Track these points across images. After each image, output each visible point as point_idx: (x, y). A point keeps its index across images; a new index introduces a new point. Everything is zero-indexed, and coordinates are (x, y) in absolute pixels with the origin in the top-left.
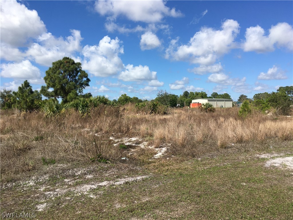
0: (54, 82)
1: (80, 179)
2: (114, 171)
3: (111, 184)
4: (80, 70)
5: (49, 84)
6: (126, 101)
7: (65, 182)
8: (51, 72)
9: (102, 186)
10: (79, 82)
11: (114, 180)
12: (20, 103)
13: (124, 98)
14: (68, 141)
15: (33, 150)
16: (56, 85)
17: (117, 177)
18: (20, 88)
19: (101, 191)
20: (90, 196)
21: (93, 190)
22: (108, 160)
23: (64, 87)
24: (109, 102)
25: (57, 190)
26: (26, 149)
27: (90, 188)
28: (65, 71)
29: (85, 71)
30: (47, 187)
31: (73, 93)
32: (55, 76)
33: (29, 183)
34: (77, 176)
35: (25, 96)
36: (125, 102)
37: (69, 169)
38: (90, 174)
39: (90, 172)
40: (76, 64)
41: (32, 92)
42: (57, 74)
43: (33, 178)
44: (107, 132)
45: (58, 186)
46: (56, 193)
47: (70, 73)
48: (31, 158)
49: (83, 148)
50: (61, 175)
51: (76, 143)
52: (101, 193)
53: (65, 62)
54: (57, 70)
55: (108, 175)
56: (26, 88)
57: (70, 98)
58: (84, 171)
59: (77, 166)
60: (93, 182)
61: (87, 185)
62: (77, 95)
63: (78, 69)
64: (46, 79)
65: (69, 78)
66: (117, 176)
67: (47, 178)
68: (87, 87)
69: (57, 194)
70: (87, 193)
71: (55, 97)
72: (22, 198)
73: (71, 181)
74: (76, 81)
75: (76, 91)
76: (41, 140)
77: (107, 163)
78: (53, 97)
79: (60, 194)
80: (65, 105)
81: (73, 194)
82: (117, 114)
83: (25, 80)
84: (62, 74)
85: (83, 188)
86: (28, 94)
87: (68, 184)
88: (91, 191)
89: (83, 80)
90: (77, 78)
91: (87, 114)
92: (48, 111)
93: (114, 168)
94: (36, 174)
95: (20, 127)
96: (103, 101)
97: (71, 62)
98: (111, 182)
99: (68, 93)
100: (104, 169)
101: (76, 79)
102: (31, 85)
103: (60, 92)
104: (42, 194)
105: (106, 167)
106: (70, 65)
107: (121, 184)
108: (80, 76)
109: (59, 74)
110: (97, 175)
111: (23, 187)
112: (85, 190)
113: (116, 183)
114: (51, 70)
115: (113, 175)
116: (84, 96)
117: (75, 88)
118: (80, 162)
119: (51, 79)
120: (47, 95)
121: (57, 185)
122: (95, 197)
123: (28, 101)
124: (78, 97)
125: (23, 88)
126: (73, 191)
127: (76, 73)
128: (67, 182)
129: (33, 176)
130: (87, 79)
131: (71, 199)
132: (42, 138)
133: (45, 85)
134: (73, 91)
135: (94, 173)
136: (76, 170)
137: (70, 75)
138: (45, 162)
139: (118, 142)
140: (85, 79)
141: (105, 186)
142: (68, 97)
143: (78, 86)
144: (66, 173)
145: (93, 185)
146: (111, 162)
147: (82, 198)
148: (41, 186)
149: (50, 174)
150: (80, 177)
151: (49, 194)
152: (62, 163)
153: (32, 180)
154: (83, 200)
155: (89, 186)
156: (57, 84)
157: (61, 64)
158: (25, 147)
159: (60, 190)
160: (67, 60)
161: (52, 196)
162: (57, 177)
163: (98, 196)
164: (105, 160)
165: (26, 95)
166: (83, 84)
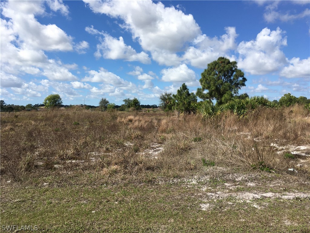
0: (209, 84)
1: (241, 186)
2: (280, 182)
3: (277, 197)
4: (236, 69)
5: (204, 86)
6: (289, 101)
7: (226, 186)
8: (206, 74)
9: (267, 197)
10: (235, 82)
11: (281, 193)
12: (179, 105)
13: (288, 98)
14: (226, 144)
15: (193, 151)
16: (210, 87)
17: (284, 190)
18: (179, 91)
19: (266, 202)
20: (254, 205)
21: (257, 200)
22: (271, 169)
23: (219, 88)
24: (269, 103)
25: (218, 193)
26: (187, 149)
27: (253, 197)
28: (220, 72)
29: (241, 70)
30: (209, 188)
31: (228, 94)
32: (210, 78)
33: (192, 181)
34: (238, 182)
35: (182, 98)
36: (289, 103)
37: (229, 174)
38: (251, 182)
39: (252, 180)
40: (231, 63)
41: (189, 95)
42: (212, 75)
43: (196, 177)
44: (267, 138)
45: (219, 189)
46: (218, 195)
47: (224, 73)
48: (192, 158)
49: (242, 152)
50: (222, 179)
51: (234, 147)
52: (266, 205)
53: (220, 62)
54: (212, 71)
55: (272, 186)
56: (184, 91)
57: (225, 100)
58: (245, 177)
59: (237, 171)
60: (255, 191)
61: (249, 193)
62: (232, 96)
63: (234, 68)
64: (201, 81)
65: (224, 79)
66: (284, 188)
67: (208, 179)
68: (242, 87)
69: (219, 197)
70: (250, 202)
71: (210, 99)
72: (186, 194)
73: (231, 186)
74: (231, 81)
75: (231, 92)
76: (199, 141)
77: (271, 172)
78: (207, 99)
79: (221, 197)
80: (220, 107)
81: (234, 199)
82: (281, 117)
83: (183, 84)
84: (217, 75)
85: (245, 195)
86: (186, 96)
87: (229, 189)
88: (254, 200)
89: (239, 79)
90: (232, 78)
91: (244, 116)
92: (205, 112)
93: (279, 179)
94: (198, 173)
95: (180, 128)
96: (261, 102)
97: (226, 62)
98: (277, 194)
99: (223, 95)
100: (268, 179)
101: (231, 80)
102: (188, 88)
103: (215, 94)
104: (204, 194)
105: (270, 176)
106: (225, 65)
107: (290, 198)
108: (236, 76)
109: (214, 75)
110: (259, 184)
111: (187, 184)
112: (247, 198)
113: (283, 197)
114: (206, 72)
115: (280, 187)
116: (239, 97)
117: (230, 89)
118: (240, 167)
119: (206, 81)
120: (203, 97)
121: (218, 187)
122: (259, 208)
123: (186, 103)
124: (233, 98)
125: (181, 91)
126: (235, 196)
127: (232, 72)
128: (227, 186)
129: (195, 175)
130: (243, 79)
131: (233, 204)
132: (200, 140)
133: (201, 87)
134: (228, 92)
135: (256, 182)
136: (236, 175)
137: (225, 76)
138: (205, 163)
139: (282, 149)
140: (241, 79)
141: (270, 197)
142: (223, 99)
143: (234, 87)
144: (226, 177)
145: (256, 194)
146: (275, 172)
147: (245, 206)
148: (203, 186)
149: (210, 176)
150: (241, 183)
151: (211, 195)
152: (221, 166)
153: (194, 179)
154: (246, 208)
155: (252, 195)
156: (212, 85)
157: (216, 65)
158: (186, 147)
159: (222, 193)
160: (222, 60)
161: (214, 197)
162: (217, 180)
163: (263, 207)
164: (269, 169)
165: (184, 97)
166: (239, 85)
